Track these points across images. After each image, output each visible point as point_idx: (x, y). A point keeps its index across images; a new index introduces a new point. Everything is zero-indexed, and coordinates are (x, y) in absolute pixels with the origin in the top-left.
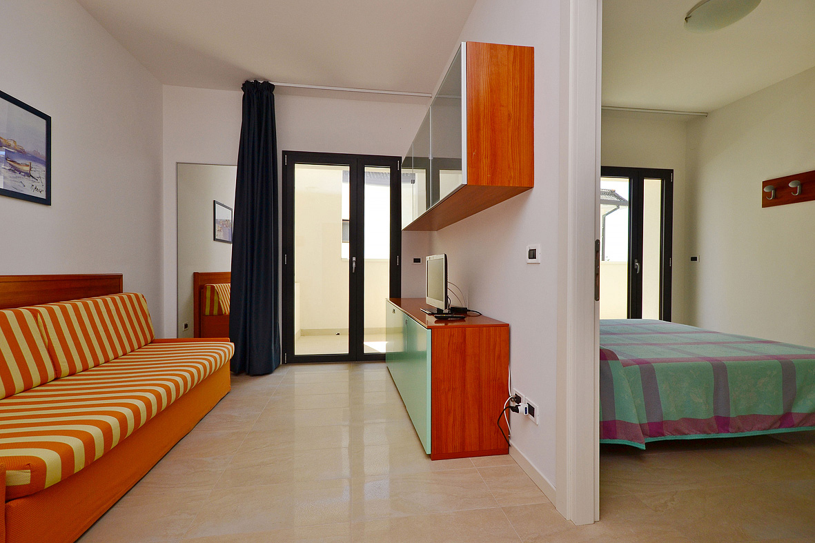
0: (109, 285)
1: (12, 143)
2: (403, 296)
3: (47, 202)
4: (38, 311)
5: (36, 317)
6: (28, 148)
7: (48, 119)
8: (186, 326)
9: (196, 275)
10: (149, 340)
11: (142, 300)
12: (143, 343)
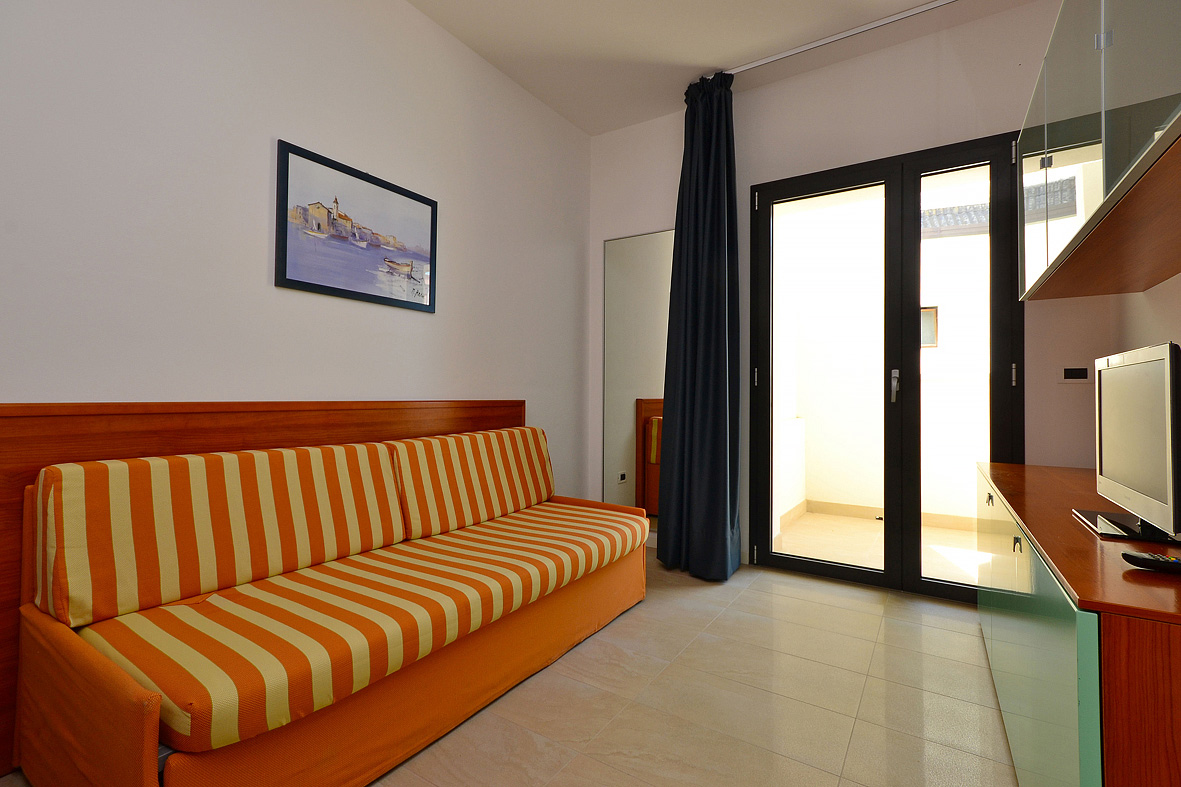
0: (507, 414)
1: (391, 240)
2: (1028, 461)
3: (430, 309)
4: (395, 447)
5: (392, 455)
6: (410, 245)
7: (433, 205)
8: (623, 477)
9: (639, 402)
10: (544, 496)
11: (541, 438)
12: (534, 499)
